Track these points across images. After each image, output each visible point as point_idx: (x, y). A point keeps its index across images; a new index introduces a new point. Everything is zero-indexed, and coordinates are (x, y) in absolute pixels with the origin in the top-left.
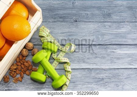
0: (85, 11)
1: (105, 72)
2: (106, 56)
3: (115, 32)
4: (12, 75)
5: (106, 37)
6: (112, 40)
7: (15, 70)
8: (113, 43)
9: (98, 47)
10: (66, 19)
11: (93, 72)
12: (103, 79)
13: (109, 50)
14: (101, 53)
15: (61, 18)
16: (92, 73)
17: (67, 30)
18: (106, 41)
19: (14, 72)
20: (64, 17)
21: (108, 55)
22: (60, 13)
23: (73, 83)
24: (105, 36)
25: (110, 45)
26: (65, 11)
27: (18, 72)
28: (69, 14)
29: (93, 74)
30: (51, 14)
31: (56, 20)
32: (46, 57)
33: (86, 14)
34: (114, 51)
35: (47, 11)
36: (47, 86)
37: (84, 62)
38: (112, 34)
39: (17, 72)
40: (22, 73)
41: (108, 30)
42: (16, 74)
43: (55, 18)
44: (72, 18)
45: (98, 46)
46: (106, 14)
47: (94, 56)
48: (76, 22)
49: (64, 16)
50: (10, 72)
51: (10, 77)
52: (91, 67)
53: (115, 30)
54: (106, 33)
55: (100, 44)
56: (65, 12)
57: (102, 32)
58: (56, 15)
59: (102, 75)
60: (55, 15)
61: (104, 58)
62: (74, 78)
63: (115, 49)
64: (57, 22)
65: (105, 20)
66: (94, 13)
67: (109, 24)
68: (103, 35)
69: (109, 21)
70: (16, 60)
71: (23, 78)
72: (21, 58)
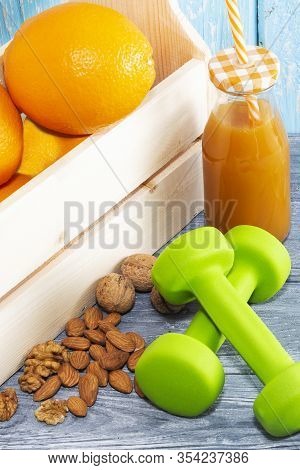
36: (226, 442)
70: (66, 331)
71: (95, 407)
72: (91, 322)
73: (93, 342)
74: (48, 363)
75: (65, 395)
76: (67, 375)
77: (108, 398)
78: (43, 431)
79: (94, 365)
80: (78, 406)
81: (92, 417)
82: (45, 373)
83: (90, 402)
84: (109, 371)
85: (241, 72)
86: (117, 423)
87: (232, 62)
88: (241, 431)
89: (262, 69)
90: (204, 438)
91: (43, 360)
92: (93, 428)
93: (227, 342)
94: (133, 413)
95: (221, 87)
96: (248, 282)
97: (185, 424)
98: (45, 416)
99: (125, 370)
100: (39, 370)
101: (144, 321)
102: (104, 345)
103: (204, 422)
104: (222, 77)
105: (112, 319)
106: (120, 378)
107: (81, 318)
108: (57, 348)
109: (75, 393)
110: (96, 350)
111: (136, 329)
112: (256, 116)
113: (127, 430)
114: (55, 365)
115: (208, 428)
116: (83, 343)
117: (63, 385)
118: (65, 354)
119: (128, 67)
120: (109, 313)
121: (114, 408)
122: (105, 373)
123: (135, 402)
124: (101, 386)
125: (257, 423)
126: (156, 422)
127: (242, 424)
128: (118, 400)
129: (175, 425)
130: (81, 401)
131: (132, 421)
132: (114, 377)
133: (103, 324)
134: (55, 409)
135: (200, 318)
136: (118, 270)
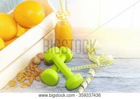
11: (114, 80)
23: (91, 89)
29: (115, 82)
37: (103, 71)
70: (26, 68)
71: (32, 84)
72: (32, 66)
73: (32, 71)
74: (23, 75)
75: (26, 81)
76: (27, 78)
77: (35, 82)
78: (22, 89)
79: (32, 75)
80: (29, 84)
81: (32, 86)
82: (22, 77)
83: (31, 83)
84: (35, 77)
85: (63, 15)
86: (37, 87)
87: (61, 13)
88: (63, 89)
89: (67, 14)
90: (55, 90)
91: (22, 74)
92: (32, 88)
93: (60, 70)
94: (40, 85)
95: (58, 18)
96: (64, 58)
97: (51, 87)
98: (22, 86)
99: (39, 76)
100: (21, 76)
101: (42, 66)
102: (34, 71)
103: (55, 87)
104: (59, 16)
105: (36, 66)
106: (38, 78)
107: (29, 66)
108: (24, 72)
109: (28, 81)
110: (33, 72)
111: (41, 68)
112: (66, 24)
113: (39, 89)
114: (24, 75)
115: (56, 88)
116: (30, 71)
117: (26, 79)
118: (26, 73)
119: (39, 14)
120: (35, 64)
121: (36, 84)
122: (34, 77)
123: (40, 83)
124: (34, 80)
125: (66, 87)
126: (45, 87)
127: (63, 87)
128: (37, 83)
129: (49, 88)
130: (29, 83)
131: (40, 87)
132: (36, 78)
133: (34, 67)
134: (24, 84)
135: (54, 66)
136: (37, 56)
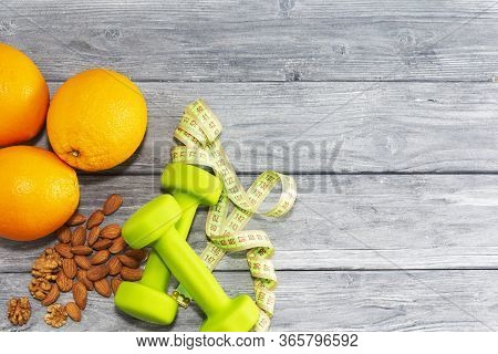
0: (333, 35)
1: (411, 281)
2: (413, 216)
3: (450, 123)
4: (39, 294)
5: (417, 143)
6: (441, 152)
7: (53, 274)
8: (444, 165)
9: (383, 179)
10: (255, 69)
12: (401, 311)
13: (427, 196)
14: (395, 204)
15: (235, 63)
16: (357, 287)
17: (259, 114)
18: (416, 159)
19: (51, 281)
20: (249, 60)
21: (424, 213)
22: (232, 46)
24: (410, 139)
25: (430, 173)
26: (251, 36)
27: (63, 282)
28: (268, 49)
30: (196, 49)
31: (215, 74)
32: (177, 225)
33: (334, 48)
34: (447, 196)
35: (181, 38)
38: (438, 129)
39: (60, 283)
40: (83, 288)
41: (422, 112)
42: (55, 291)
43: (211, 67)
44: (281, 65)
45: (385, 177)
46: (417, 49)
47: (369, 216)
48: (296, 80)
49: (247, 56)
50: (34, 285)
51: (35, 304)
52: (355, 261)
53: (451, 114)
54: (416, 126)
55: (391, 170)
56: (252, 41)
57: (400, 123)
58: (216, 53)
59: (398, 296)
60: (211, 52)
61: (405, 224)
62: (288, 307)
63: (452, 191)
64: (220, 80)
65: (413, 74)
66: (366, 44)
67: (428, 87)
68: (403, 132)
69: (427, 77)
